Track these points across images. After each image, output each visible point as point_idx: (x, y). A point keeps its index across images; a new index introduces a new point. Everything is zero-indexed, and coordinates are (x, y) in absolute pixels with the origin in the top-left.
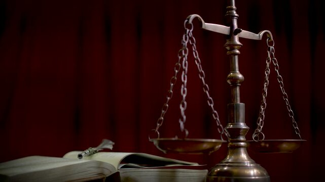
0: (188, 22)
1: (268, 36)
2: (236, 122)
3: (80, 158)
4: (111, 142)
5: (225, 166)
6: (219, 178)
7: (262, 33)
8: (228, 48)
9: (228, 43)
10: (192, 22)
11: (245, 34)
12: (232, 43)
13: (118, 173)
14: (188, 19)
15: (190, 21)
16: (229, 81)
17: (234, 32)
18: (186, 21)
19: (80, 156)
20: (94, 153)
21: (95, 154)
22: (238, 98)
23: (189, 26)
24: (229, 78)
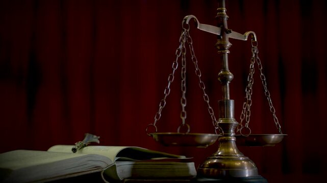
0: (185, 22)
1: (252, 37)
2: (227, 117)
3: (74, 152)
4: (95, 136)
5: (215, 159)
6: (212, 170)
7: (247, 34)
8: (218, 47)
9: (219, 42)
10: (189, 23)
11: (234, 35)
12: (222, 43)
13: (114, 166)
14: (186, 20)
15: (187, 23)
16: (219, 79)
17: (224, 32)
18: (184, 21)
19: (74, 150)
20: (83, 147)
21: (85, 148)
22: (228, 95)
23: (186, 26)
24: (219, 76)
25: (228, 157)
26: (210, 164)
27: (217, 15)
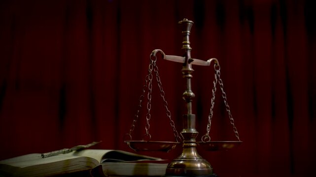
1: (215, 63)
2: (189, 128)
5: (181, 161)
6: (176, 169)
7: (210, 61)
8: (183, 73)
9: (183, 69)
10: (156, 55)
11: (196, 61)
12: (186, 70)
13: (101, 166)
15: (155, 55)
16: (184, 98)
17: (188, 61)
18: (152, 54)
22: (191, 111)
23: (154, 58)
24: (184, 96)
25: (190, 159)
26: (175, 165)
27: (182, 47)
